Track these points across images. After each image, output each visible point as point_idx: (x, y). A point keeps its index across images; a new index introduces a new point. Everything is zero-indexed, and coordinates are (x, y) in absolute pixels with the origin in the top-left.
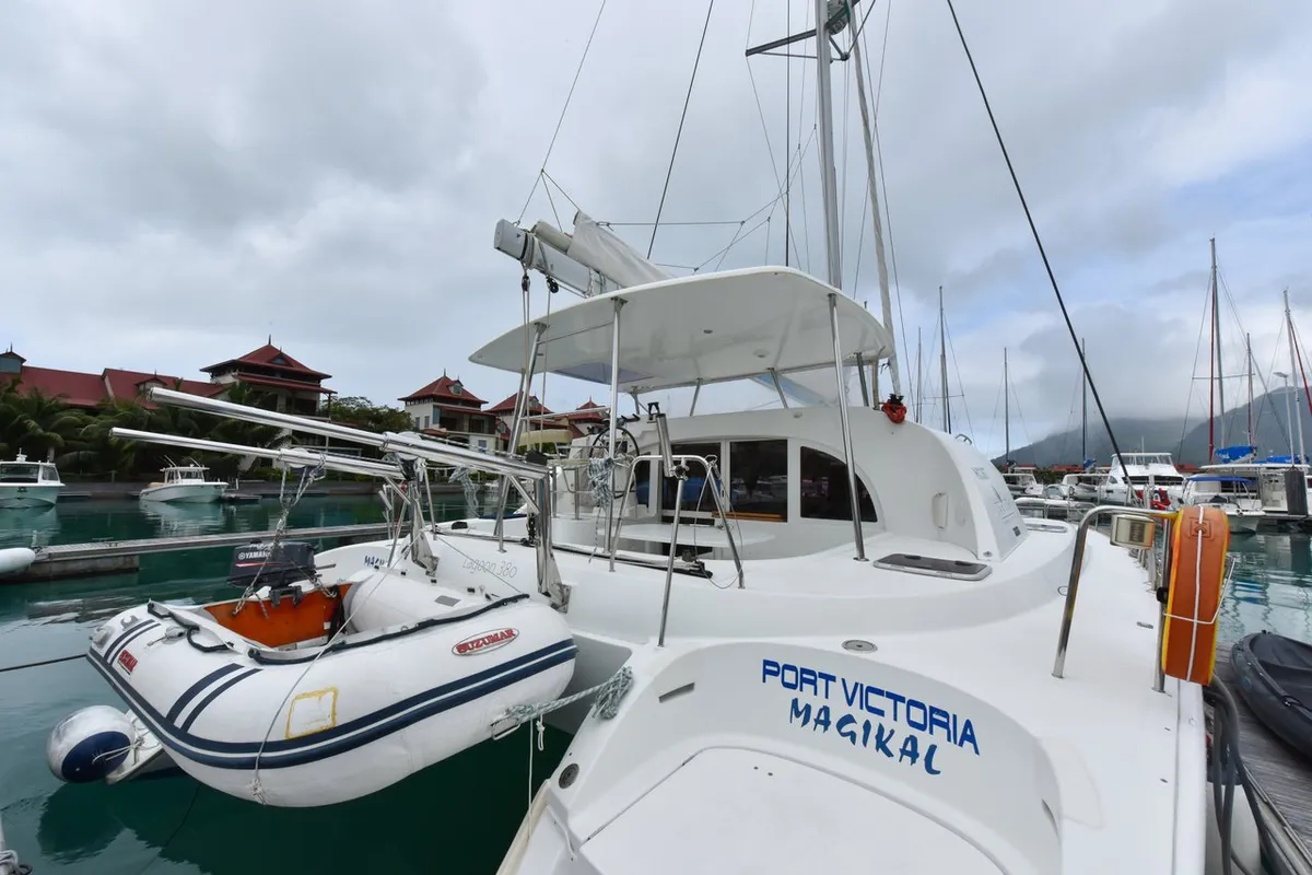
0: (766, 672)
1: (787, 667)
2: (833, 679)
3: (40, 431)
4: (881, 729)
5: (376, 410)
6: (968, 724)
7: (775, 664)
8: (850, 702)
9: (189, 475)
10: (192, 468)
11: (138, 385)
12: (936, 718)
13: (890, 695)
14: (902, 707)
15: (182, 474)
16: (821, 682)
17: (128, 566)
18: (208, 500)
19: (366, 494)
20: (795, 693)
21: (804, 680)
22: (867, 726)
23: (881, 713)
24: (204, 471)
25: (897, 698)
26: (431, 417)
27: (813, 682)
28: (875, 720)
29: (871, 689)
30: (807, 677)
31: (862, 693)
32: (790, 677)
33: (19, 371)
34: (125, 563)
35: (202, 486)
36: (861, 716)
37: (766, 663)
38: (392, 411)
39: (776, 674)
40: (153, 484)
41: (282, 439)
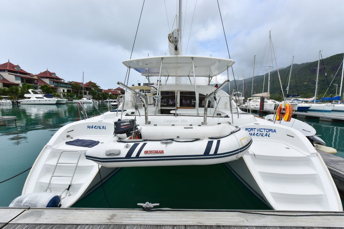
0: (246, 130)
1: (249, 129)
2: (256, 129)
4: (262, 133)
6: (275, 130)
7: (247, 128)
8: (258, 131)
12: (270, 130)
13: (264, 129)
14: (265, 130)
16: (254, 130)
20: (249, 132)
21: (251, 130)
22: (260, 134)
23: (262, 131)
25: (265, 129)
27: (253, 130)
28: (261, 133)
29: (261, 129)
30: (252, 129)
31: (260, 130)
32: (249, 130)
36: (259, 132)
37: (246, 128)
39: (247, 130)
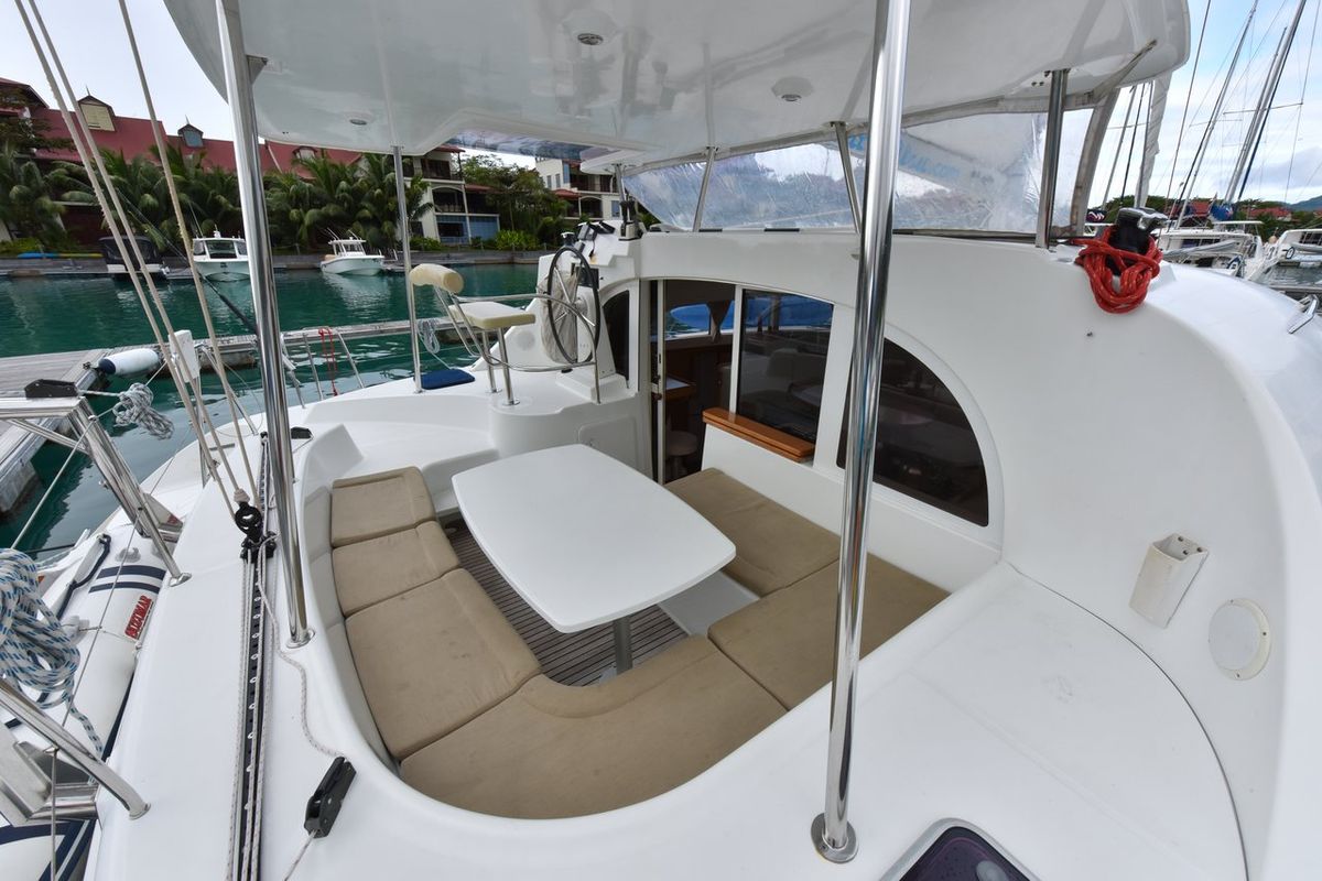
3: (231, 206)
5: (507, 169)
9: (352, 248)
10: (351, 241)
11: (294, 153)
15: (346, 247)
17: (245, 362)
18: (373, 272)
19: (509, 263)
24: (363, 244)
26: (561, 176)
33: (201, 145)
34: (242, 359)
35: (364, 260)
38: (521, 171)
40: (327, 256)
41: (424, 207)
